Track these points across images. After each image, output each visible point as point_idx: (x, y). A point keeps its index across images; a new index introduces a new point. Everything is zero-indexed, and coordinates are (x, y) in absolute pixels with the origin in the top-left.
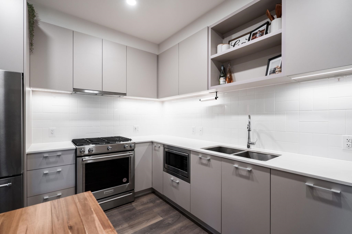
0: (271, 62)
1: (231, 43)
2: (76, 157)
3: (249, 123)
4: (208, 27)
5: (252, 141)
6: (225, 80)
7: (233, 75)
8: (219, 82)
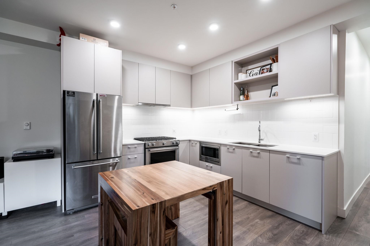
0: (273, 88)
1: (248, 71)
2: (145, 148)
3: (260, 126)
4: (232, 61)
5: (262, 138)
6: (243, 97)
7: (249, 93)
8: (240, 98)
